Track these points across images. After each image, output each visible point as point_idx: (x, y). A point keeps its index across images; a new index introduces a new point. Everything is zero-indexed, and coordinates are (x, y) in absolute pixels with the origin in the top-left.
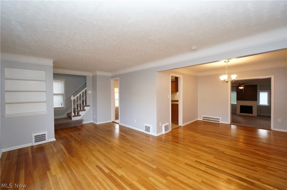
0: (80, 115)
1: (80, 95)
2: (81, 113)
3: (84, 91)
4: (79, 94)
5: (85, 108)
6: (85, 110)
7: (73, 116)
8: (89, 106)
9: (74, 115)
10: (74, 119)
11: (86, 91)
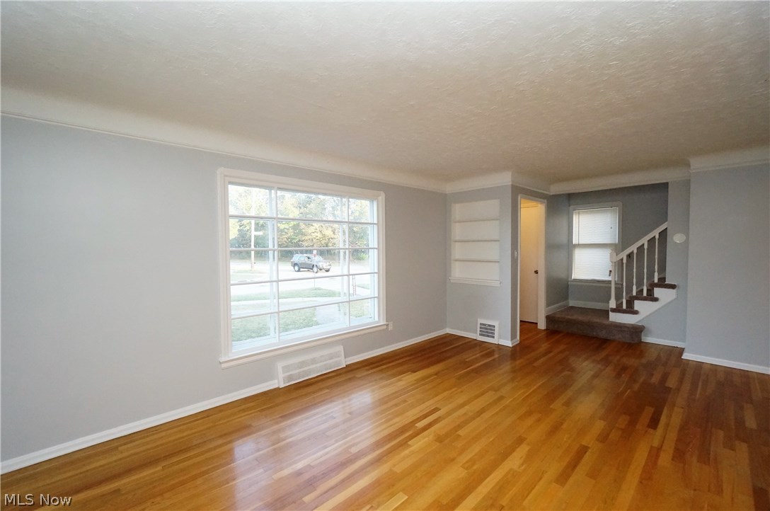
0: (636, 313)
1: (641, 248)
2: (638, 305)
3: (656, 233)
4: (639, 244)
5: (658, 292)
6: (656, 300)
7: (614, 310)
8: (673, 287)
9: (615, 307)
10: (615, 318)
11: (663, 234)
